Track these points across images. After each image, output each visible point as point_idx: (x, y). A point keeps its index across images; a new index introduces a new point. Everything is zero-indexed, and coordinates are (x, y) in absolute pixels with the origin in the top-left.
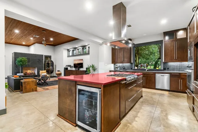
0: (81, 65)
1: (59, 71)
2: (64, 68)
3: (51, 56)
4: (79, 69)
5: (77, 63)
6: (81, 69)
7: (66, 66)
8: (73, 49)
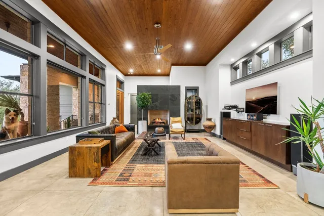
0: (269, 105)
1: (210, 120)
2: (221, 112)
3: (198, 87)
4: (260, 119)
5: (254, 98)
6: (271, 119)
7: (226, 108)
8: (243, 60)
